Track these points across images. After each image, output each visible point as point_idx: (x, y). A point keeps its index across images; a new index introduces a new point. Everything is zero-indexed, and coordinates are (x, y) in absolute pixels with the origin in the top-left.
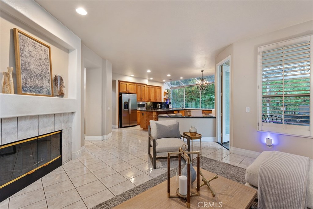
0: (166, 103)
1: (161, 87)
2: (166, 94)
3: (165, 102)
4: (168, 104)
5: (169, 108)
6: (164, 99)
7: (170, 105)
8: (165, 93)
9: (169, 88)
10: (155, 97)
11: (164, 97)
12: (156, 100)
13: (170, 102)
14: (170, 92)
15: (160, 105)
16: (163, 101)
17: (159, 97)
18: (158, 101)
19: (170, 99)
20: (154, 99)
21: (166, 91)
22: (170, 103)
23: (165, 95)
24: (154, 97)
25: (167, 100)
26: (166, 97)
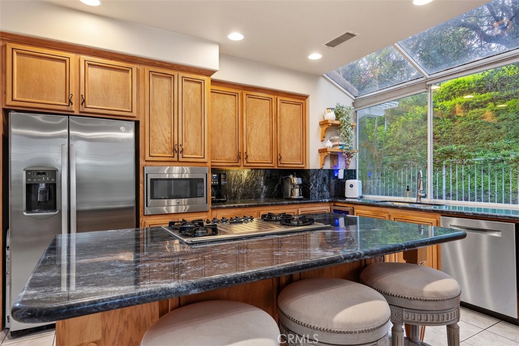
0: (332, 172)
1: (304, 97)
2: (329, 128)
3: (328, 166)
4: (341, 175)
5: (347, 195)
6: (322, 151)
7: (349, 182)
8: (324, 123)
9: (346, 102)
10: (275, 145)
11: (321, 146)
12: (279, 159)
13: (351, 167)
14: (351, 122)
15: (296, 181)
16: (314, 162)
17: (297, 144)
18: (290, 160)
19: (349, 155)
20: (267, 153)
21: (331, 116)
22: (350, 174)
23: (328, 135)
24: (267, 144)
25: (334, 156)
26: (329, 144)
